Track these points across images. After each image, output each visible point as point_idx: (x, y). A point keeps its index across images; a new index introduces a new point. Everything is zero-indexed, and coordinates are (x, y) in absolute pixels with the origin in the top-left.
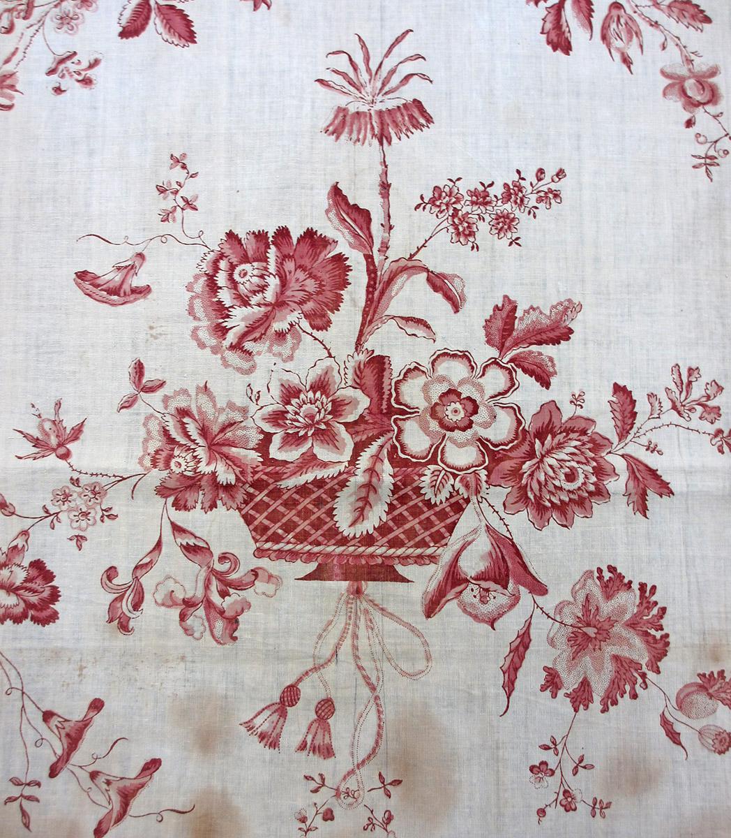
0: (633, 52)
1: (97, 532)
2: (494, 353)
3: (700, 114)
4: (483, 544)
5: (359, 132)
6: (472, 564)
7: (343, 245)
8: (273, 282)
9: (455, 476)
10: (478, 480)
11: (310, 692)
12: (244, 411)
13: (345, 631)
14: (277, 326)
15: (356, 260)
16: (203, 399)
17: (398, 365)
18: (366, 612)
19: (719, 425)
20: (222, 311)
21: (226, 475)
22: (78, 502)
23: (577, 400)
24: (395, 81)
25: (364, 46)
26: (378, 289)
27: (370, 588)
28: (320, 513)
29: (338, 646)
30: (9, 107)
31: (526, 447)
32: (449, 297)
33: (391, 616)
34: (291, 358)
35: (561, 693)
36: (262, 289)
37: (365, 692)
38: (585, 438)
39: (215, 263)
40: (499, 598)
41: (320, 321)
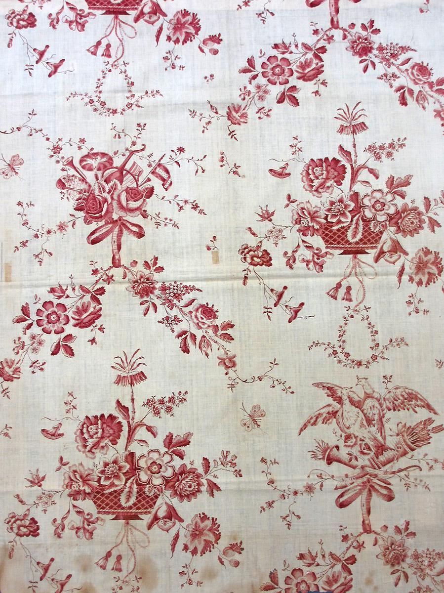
0: (209, 351)
1: (50, 509)
2: (166, 450)
3: (230, 371)
4: (164, 508)
5: (125, 382)
6: (161, 513)
7: (121, 419)
8: (100, 431)
9: (155, 488)
10: (162, 489)
11: (115, 553)
12: (93, 470)
13: (124, 535)
14: (102, 444)
15: (124, 423)
16: (81, 467)
17: (138, 455)
18: (130, 529)
19: (235, 468)
20: (85, 440)
21: (88, 490)
22: (45, 499)
23: (192, 463)
24: (135, 365)
25: (125, 355)
26: (131, 431)
27: (132, 522)
28: (116, 500)
29: (122, 539)
30: (19, 378)
31: (176, 478)
32: (153, 433)
33: (138, 530)
34: (106, 454)
35: (188, 551)
36: (97, 433)
37: (131, 552)
38: (195, 474)
39: (83, 425)
40: (169, 524)
41: (114, 442)
